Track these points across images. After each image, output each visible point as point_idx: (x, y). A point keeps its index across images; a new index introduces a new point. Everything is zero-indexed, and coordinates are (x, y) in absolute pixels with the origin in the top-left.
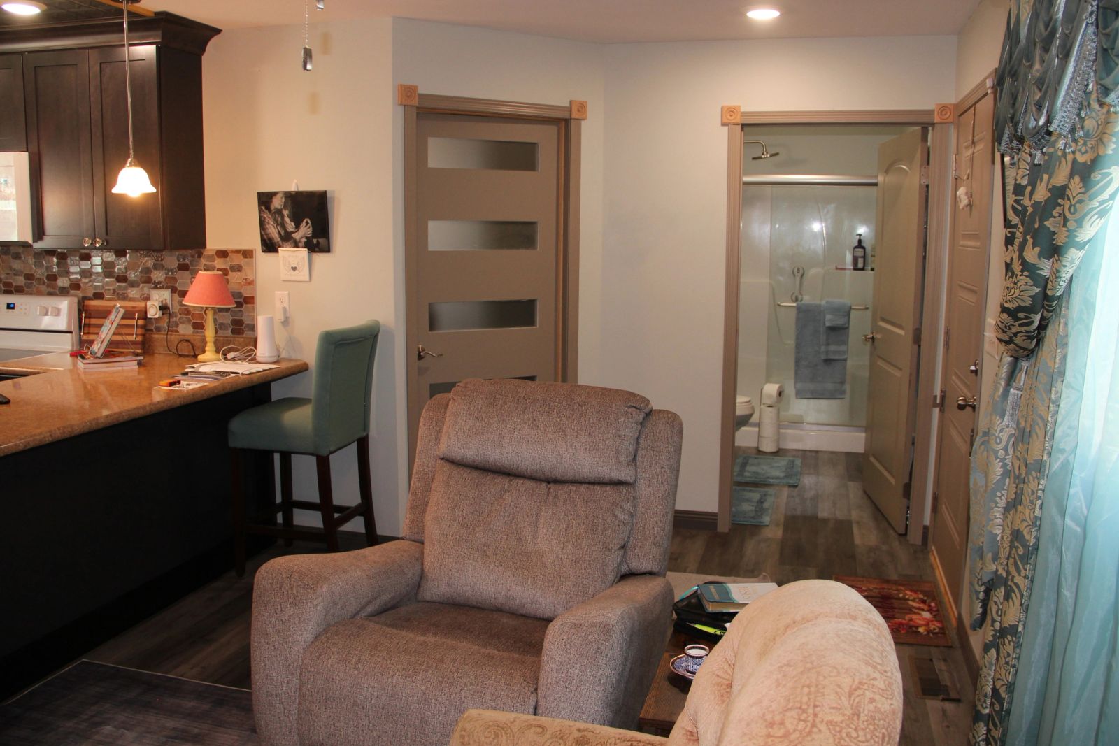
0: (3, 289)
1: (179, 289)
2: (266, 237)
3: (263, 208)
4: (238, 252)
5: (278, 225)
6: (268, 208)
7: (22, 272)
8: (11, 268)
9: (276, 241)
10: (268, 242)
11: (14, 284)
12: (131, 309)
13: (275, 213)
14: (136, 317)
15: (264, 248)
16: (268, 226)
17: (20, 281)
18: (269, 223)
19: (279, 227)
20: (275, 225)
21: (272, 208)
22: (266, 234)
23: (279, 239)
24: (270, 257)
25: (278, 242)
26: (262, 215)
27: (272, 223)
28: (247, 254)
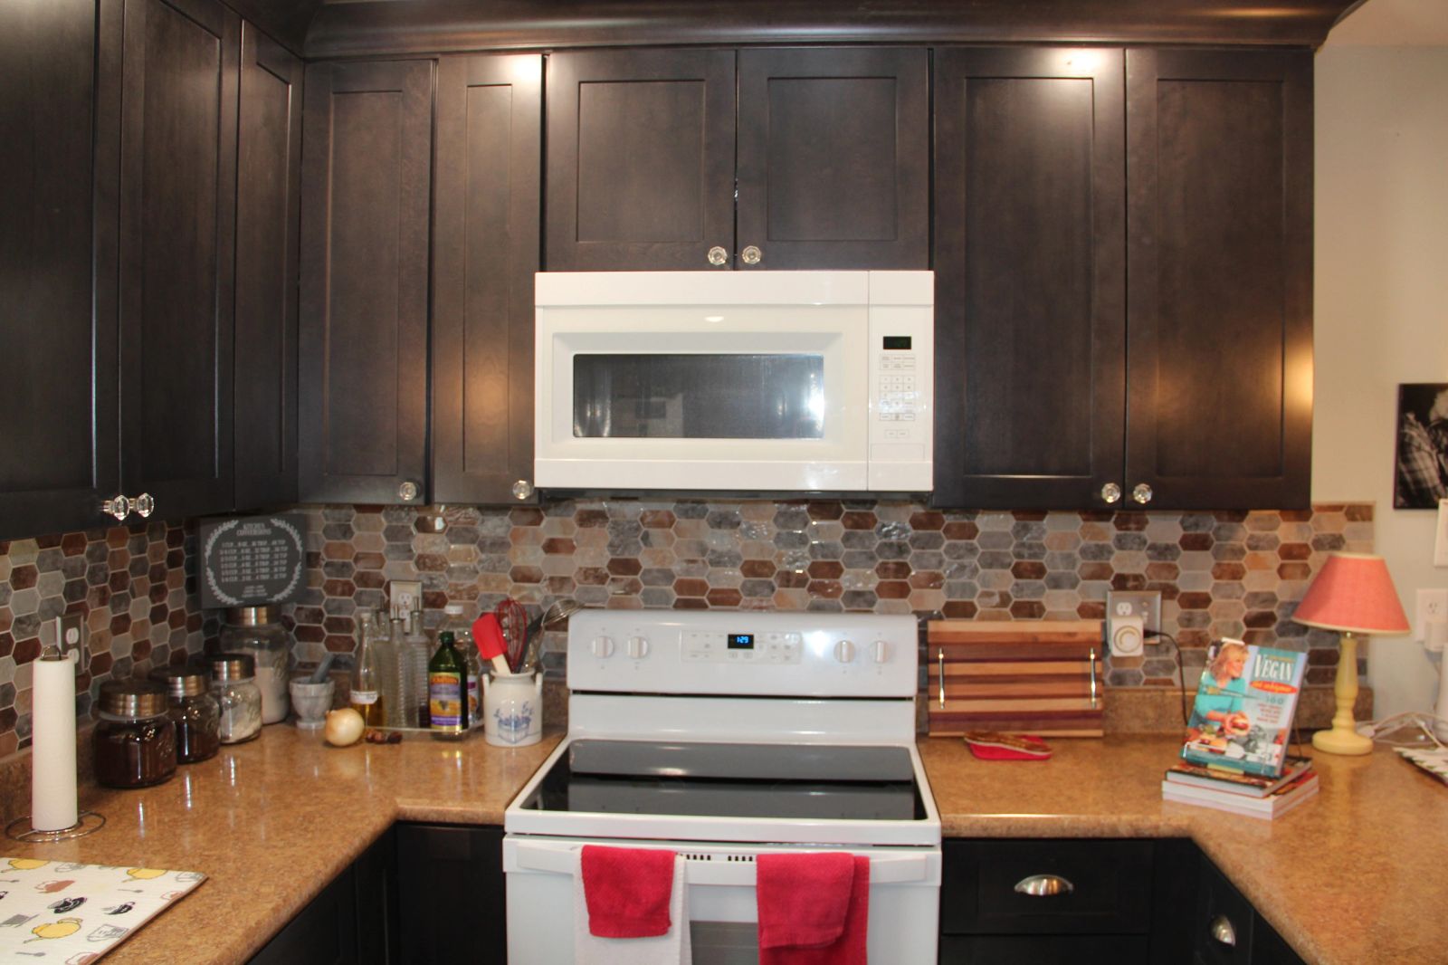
0: (676, 597)
1: (1182, 590)
2: (1408, 477)
3: (1411, 417)
4: (1336, 508)
5: (1440, 452)
6: (1423, 418)
7: (739, 557)
8: (703, 550)
9: (1430, 485)
10: (1412, 487)
11: (711, 586)
12: (1062, 639)
13: (1436, 428)
14: (1093, 656)
15: (1401, 500)
16: (1416, 455)
17: (732, 577)
18: (1419, 449)
19: (1441, 457)
20: (1434, 453)
21: (1433, 416)
22: (1412, 472)
23: (1437, 481)
24: (1415, 519)
25: (1435, 488)
26: (1407, 431)
27: (1427, 448)
28: (1360, 513)
